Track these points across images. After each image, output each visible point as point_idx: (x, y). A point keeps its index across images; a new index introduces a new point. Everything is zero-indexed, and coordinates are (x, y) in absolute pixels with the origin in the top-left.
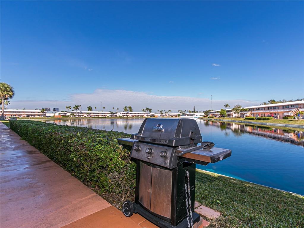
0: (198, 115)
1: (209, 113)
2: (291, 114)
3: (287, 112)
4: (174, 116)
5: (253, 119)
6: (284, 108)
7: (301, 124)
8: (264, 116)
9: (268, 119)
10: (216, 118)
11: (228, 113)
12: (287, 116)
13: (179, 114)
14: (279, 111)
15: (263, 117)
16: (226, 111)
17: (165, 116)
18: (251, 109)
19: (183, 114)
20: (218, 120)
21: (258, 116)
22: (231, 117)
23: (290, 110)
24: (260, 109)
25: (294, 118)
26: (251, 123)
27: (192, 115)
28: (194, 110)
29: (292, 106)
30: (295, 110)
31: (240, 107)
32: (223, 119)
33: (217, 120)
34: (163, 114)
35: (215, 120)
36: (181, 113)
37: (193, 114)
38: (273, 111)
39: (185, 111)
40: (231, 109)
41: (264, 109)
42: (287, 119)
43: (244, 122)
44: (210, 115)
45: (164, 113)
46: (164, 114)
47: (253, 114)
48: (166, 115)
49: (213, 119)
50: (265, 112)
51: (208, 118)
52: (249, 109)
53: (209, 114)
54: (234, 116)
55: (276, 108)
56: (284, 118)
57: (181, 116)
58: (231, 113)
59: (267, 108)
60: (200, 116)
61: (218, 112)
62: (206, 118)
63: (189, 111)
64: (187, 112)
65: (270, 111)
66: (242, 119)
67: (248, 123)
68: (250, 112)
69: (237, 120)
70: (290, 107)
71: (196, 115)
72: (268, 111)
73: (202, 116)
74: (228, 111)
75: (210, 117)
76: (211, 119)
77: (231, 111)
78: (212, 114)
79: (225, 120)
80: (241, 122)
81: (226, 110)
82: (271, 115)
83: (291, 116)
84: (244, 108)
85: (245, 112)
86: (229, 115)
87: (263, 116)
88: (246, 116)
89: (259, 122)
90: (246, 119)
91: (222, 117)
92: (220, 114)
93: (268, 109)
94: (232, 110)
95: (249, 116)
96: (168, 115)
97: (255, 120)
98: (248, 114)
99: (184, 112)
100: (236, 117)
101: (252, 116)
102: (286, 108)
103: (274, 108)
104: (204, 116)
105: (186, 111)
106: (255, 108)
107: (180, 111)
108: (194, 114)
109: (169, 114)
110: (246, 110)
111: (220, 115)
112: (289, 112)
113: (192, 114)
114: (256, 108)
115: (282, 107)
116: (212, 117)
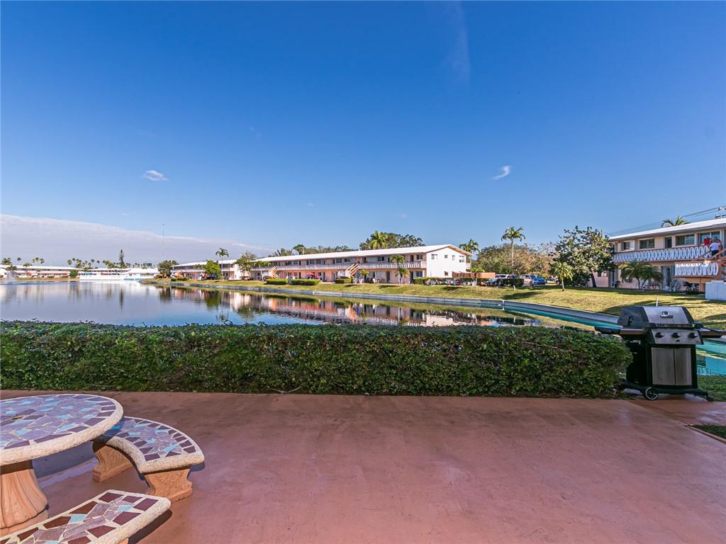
0: (135, 274)
1: (172, 268)
2: (348, 274)
3: (340, 270)
4: (56, 276)
5: (284, 283)
6: (334, 263)
7: (366, 292)
8: (300, 278)
9: (311, 284)
10: (194, 281)
11: (225, 270)
12: (342, 277)
13: (75, 271)
14: (327, 268)
15: (298, 279)
16: (220, 265)
17: (26, 276)
18: (275, 263)
19: (88, 271)
20: (202, 286)
21: (294, 278)
22: (230, 279)
23: (344, 267)
24: (292, 263)
25: (352, 282)
26: (281, 291)
27: (116, 273)
28: (121, 258)
29: (347, 260)
30: (352, 267)
31: (252, 257)
32: (214, 284)
33: (198, 286)
34: (15, 268)
35: (192, 285)
36: (78, 266)
37: (118, 269)
38: (316, 268)
39: (89, 261)
40: (231, 262)
41: (300, 264)
42: (343, 282)
43: (266, 290)
44: (176, 273)
45: (18, 267)
46: (19, 269)
47: (278, 272)
48: (28, 274)
49: (186, 284)
50: (302, 269)
51: (173, 280)
52: (271, 262)
53: (171, 271)
54: (238, 278)
55: (320, 263)
56: (337, 282)
57: (81, 277)
58: (231, 269)
59: (305, 262)
60: (146, 277)
61: (197, 267)
62: (166, 282)
63: (107, 263)
64: (97, 265)
65: (311, 268)
66: (261, 284)
67: (275, 291)
68: (274, 268)
69: (250, 286)
70: (343, 261)
71: (131, 275)
72: (307, 268)
73: (150, 277)
74: (225, 266)
75: (179, 279)
76: (179, 284)
77: (232, 266)
78: (180, 271)
79: (221, 285)
80: (260, 291)
81: (220, 262)
82: (313, 277)
83: (347, 278)
84: (263, 260)
85: (263, 269)
86: (227, 274)
87: (298, 277)
88: (267, 278)
89: (297, 290)
90: (269, 283)
91: (208, 278)
92: (206, 273)
93: (308, 264)
94: (236, 263)
95: (272, 276)
96: (34, 273)
97: (287, 286)
98: (271, 273)
99: (87, 266)
100: (243, 278)
101: (278, 279)
102: (337, 262)
103: (317, 263)
104: (161, 277)
105: (93, 261)
106: (282, 261)
107: (75, 263)
108: (123, 271)
109: (39, 270)
110: (264, 265)
111: (203, 275)
112: (344, 270)
113: (116, 271)
114: (285, 261)
115: (331, 262)
116: (184, 280)
